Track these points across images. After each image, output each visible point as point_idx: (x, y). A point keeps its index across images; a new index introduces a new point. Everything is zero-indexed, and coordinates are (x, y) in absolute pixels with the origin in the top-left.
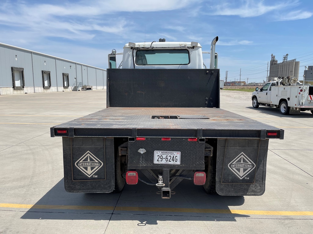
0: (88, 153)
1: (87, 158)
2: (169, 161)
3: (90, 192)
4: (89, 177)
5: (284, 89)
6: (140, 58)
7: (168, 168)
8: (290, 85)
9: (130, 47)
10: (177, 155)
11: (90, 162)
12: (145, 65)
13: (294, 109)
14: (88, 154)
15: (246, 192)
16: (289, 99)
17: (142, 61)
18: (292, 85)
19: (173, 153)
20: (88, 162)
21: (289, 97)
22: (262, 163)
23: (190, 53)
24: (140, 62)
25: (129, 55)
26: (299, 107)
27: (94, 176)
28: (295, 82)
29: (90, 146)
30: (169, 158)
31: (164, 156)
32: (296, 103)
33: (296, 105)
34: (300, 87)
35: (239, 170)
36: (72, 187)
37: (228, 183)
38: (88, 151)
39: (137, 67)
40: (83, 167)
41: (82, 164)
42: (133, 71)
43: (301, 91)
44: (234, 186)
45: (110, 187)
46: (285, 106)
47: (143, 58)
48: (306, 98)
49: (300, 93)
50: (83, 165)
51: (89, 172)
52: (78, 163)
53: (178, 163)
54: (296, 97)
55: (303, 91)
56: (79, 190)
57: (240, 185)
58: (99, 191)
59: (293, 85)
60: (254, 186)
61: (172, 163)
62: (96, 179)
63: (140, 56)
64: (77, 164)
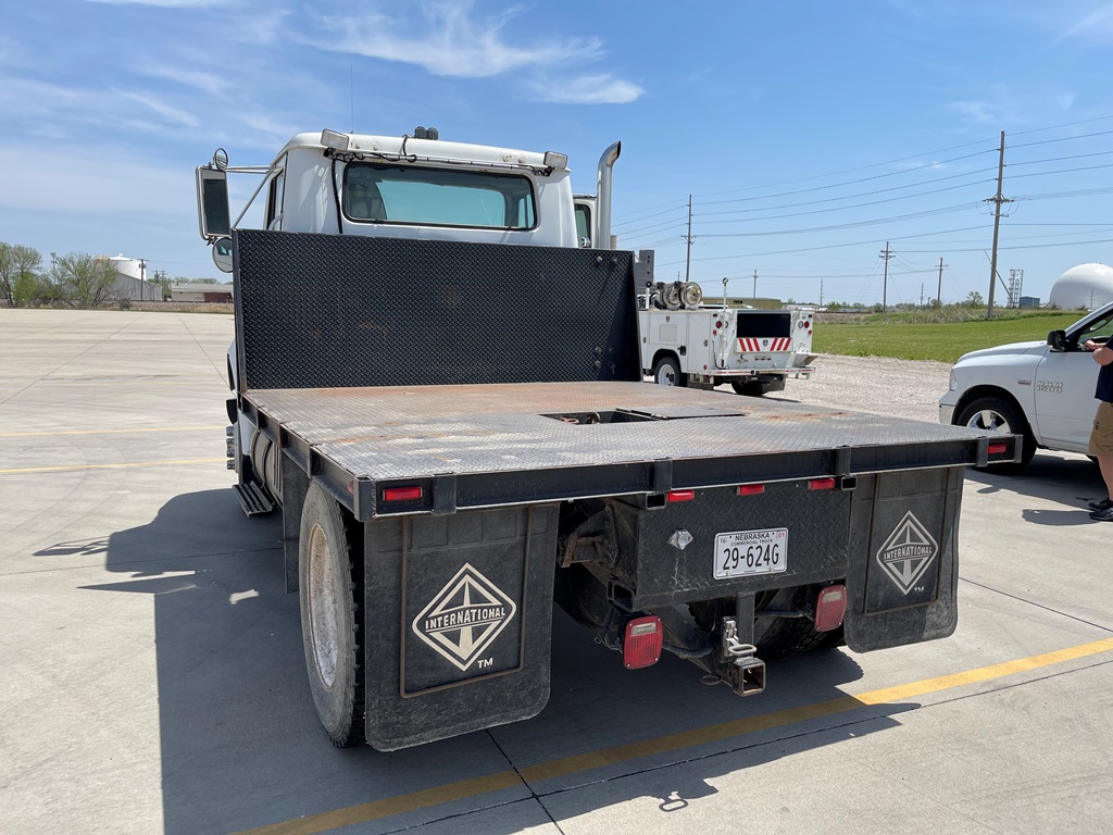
0: (467, 572)
1: (461, 593)
2: (757, 565)
3: (464, 728)
4: (464, 668)
5: (668, 318)
6: (360, 194)
7: (752, 589)
8: (683, 307)
9: (320, 149)
10: (778, 539)
11: (470, 609)
12: (382, 222)
13: (701, 379)
14: (468, 578)
15: (918, 631)
16: (683, 350)
17: (369, 208)
18: (689, 309)
19: (768, 536)
20: (464, 610)
21: (684, 344)
22: (951, 537)
23: (539, 190)
24: (361, 208)
25: (317, 180)
26: (715, 373)
27: (480, 662)
28: (696, 300)
29: (475, 545)
30: (756, 553)
31: (743, 550)
32: (707, 361)
33: (705, 367)
34: (715, 315)
35: (900, 567)
36: (398, 723)
37: (877, 610)
38: (467, 566)
39: (352, 227)
40: (445, 634)
41: (442, 621)
42: (337, 244)
43: (719, 325)
44: (891, 620)
45: (534, 694)
46: (672, 372)
47: (370, 195)
48: (730, 345)
49: (715, 332)
50: (442, 626)
51: (466, 651)
52: (426, 617)
53: (782, 567)
54: (706, 343)
55: (724, 324)
56: (422, 730)
57: (904, 612)
58: (495, 720)
59: (692, 307)
60: (934, 610)
61: (763, 569)
62: (486, 674)
63: (358, 186)
64: (421, 626)
